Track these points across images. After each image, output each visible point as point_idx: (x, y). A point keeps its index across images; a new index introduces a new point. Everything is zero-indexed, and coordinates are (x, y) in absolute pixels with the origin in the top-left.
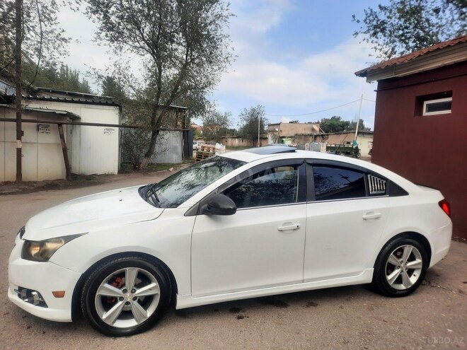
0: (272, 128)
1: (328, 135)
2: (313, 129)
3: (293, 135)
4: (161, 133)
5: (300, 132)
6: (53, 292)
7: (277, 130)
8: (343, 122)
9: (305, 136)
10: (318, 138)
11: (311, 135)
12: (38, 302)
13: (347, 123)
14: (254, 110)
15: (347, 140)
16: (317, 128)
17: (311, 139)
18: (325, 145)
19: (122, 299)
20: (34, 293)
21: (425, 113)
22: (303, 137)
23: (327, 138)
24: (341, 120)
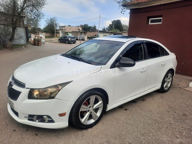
0: (61, 28)
1: (87, 32)
2: (79, 29)
3: (71, 31)
4: (18, 28)
5: (74, 30)
6: (59, 114)
7: (64, 29)
8: (89, 26)
9: (77, 32)
10: (82, 33)
11: (79, 32)
12: (48, 121)
13: (91, 27)
14: (52, 19)
15: (95, 34)
16: (81, 29)
17: (79, 33)
18: (87, 36)
19: (89, 111)
20: (45, 117)
21: (150, 23)
22: (76, 33)
23: (86, 33)
24: (88, 26)
